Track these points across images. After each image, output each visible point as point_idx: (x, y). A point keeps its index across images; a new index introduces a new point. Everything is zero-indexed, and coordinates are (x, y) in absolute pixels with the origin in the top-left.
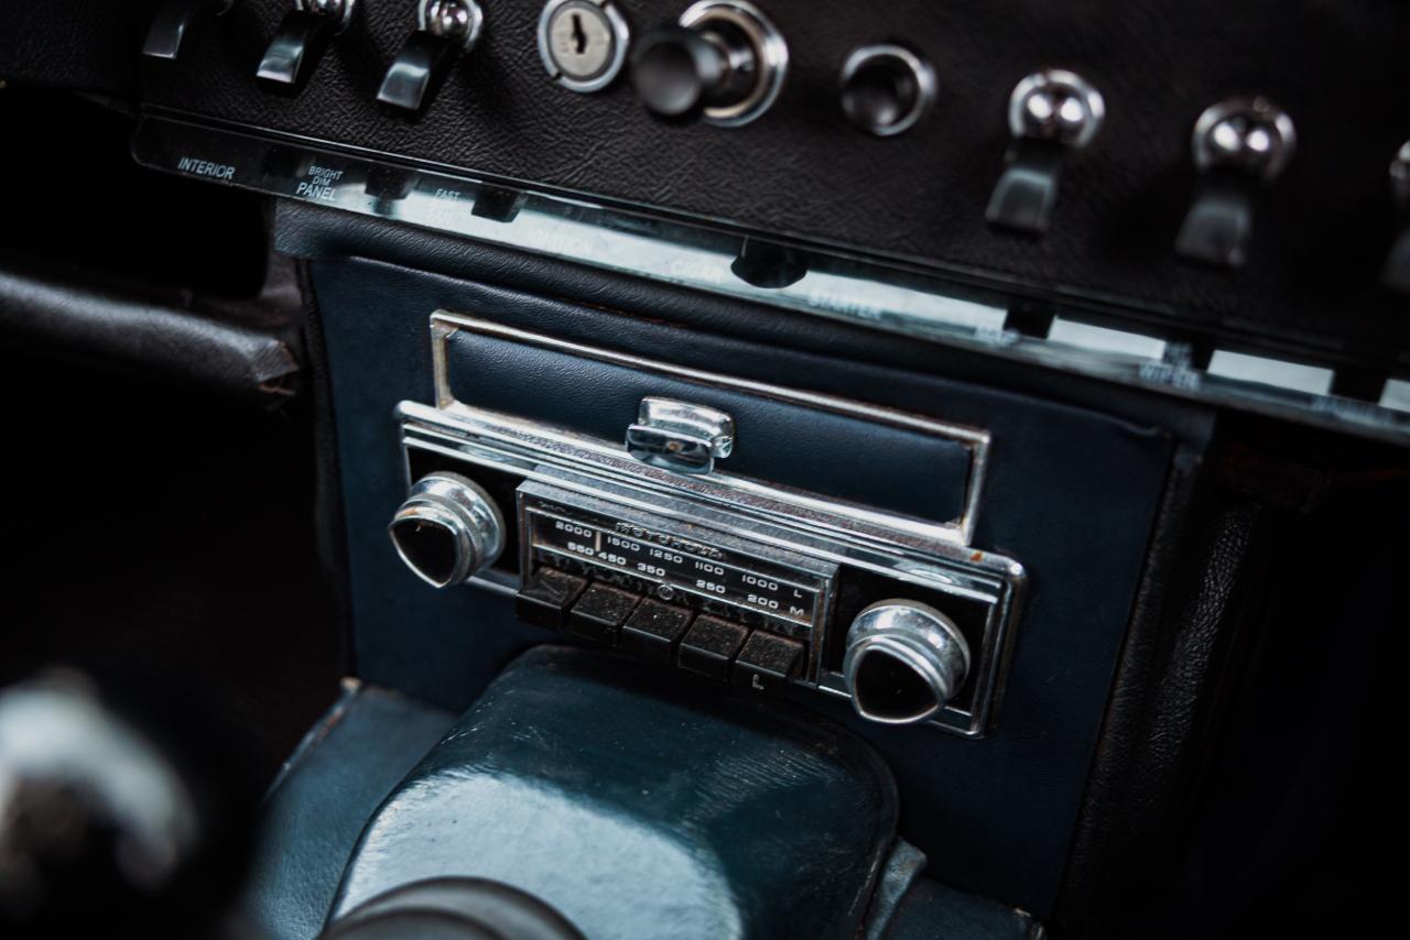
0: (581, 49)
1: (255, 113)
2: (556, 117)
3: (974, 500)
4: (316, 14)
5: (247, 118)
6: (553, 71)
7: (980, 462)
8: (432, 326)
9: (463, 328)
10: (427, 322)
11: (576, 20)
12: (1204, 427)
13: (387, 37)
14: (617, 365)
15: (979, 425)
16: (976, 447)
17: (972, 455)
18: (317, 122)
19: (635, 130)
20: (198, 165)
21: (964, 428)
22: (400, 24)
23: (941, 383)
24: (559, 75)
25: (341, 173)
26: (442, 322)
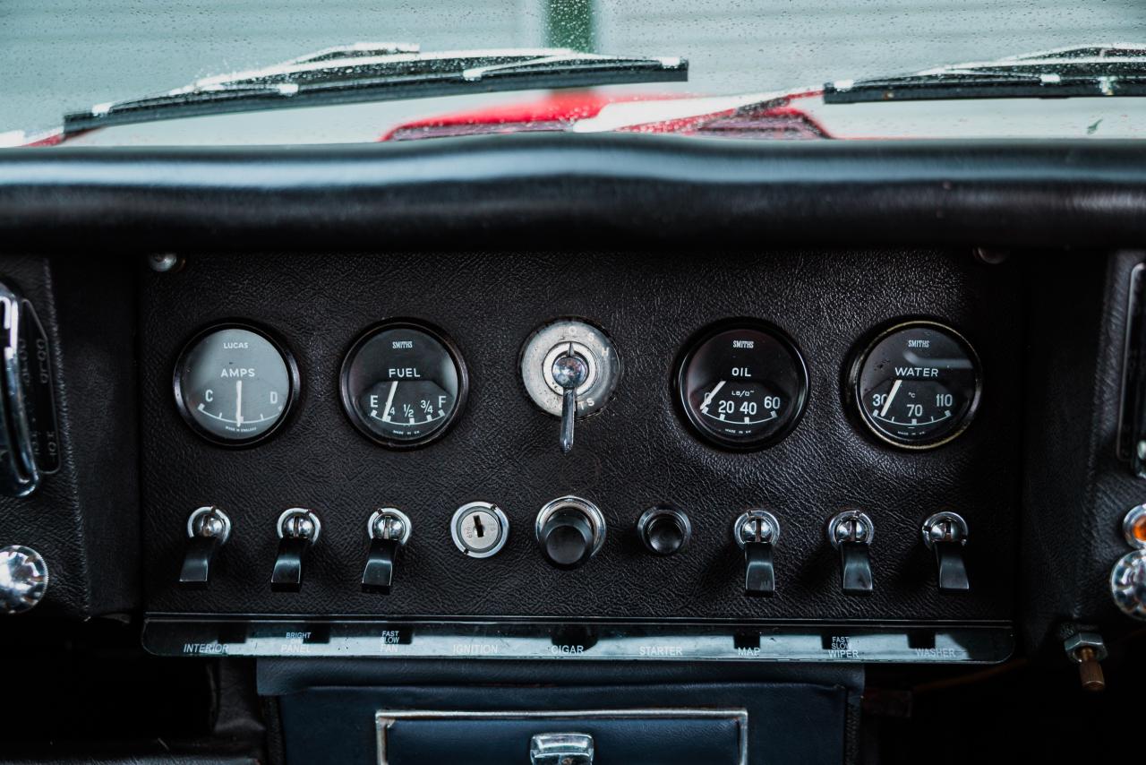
0: (480, 534)
1: (240, 605)
2: (462, 575)
3: (745, 752)
4: (296, 538)
5: (234, 610)
6: (462, 549)
7: (744, 728)
8: (377, 722)
9: (397, 719)
10: (373, 718)
11: (477, 519)
12: (859, 679)
13: (342, 545)
14: (511, 720)
15: (740, 707)
16: (740, 719)
17: (738, 725)
18: (289, 603)
19: (515, 574)
20: (199, 647)
21: (732, 710)
22: (351, 535)
23: (714, 686)
24: (467, 551)
25: (309, 633)
26: (384, 718)
